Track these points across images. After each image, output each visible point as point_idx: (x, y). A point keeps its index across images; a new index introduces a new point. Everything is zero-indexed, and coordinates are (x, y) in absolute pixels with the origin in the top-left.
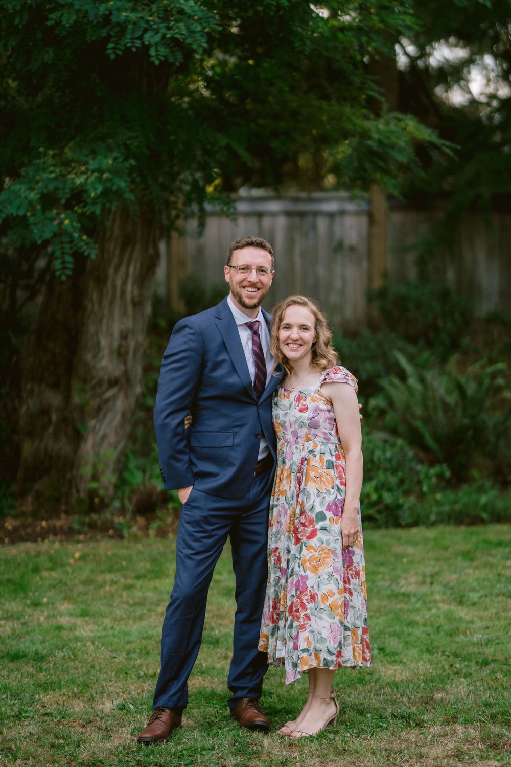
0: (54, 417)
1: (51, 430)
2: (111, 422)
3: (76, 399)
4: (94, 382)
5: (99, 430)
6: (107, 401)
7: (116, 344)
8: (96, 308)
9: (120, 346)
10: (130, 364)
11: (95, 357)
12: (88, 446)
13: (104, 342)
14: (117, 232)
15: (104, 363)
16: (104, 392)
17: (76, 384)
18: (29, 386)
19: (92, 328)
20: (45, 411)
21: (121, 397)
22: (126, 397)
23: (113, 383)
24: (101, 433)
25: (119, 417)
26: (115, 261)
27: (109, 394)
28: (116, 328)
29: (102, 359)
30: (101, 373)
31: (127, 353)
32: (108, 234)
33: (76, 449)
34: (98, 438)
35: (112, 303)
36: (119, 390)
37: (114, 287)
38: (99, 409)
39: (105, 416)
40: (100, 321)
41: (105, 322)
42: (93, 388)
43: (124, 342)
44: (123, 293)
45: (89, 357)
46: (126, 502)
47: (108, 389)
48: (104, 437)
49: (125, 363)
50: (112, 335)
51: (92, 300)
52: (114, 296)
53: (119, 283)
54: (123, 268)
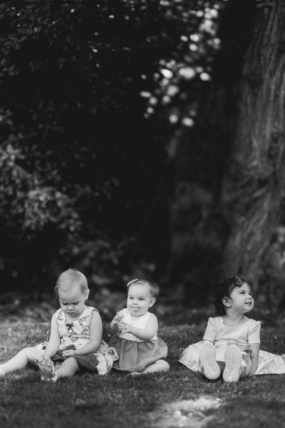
0: (205, 213)
1: (201, 225)
2: (258, 221)
3: (226, 197)
4: (245, 181)
5: (248, 227)
6: (256, 200)
7: (267, 146)
8: (250, 111)
9: (271, 148)
10: (278, 167)
11: (246, 157)
12: (236, 241)
13: (255, 144)
14: (274, 39)
15: (255, 163)
16: (254, 191)
17: (226, 184)
18: (181, 185)
19: (245, 131)
20: (196, 208)
21: (269, 197)
22: (273, 197)
23: (263, 183)
24: (249, 231)
25: (265, 216)
26: (271, 66)
27: (257, 194)
28: (268, 130)
29: (254, 159)
30: (252, 173)
31: (277, 154)
32: (265, 40)
33: (225, 243)
34: (246, 235)
35: (265, 106)
36: (268, 191)
37: (269, 90)
38: (248, 207)
39: (253, 214)
40: (254, 123)
41: (257, 125)
42: (244, 186)
43: (275, 145)
44: (277, 96)
45: (240, 158)
46: (272, 296)
47: (258, 188)
48: (251, 234)
49: (274, 165)
50: (264, 137)
51: (246, 104)
52: (268, 101)
53: (273, 87)
54: (278, 74)
